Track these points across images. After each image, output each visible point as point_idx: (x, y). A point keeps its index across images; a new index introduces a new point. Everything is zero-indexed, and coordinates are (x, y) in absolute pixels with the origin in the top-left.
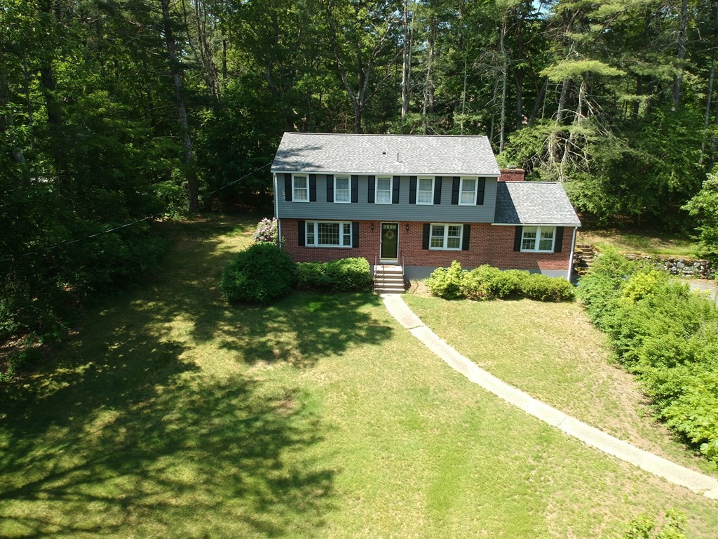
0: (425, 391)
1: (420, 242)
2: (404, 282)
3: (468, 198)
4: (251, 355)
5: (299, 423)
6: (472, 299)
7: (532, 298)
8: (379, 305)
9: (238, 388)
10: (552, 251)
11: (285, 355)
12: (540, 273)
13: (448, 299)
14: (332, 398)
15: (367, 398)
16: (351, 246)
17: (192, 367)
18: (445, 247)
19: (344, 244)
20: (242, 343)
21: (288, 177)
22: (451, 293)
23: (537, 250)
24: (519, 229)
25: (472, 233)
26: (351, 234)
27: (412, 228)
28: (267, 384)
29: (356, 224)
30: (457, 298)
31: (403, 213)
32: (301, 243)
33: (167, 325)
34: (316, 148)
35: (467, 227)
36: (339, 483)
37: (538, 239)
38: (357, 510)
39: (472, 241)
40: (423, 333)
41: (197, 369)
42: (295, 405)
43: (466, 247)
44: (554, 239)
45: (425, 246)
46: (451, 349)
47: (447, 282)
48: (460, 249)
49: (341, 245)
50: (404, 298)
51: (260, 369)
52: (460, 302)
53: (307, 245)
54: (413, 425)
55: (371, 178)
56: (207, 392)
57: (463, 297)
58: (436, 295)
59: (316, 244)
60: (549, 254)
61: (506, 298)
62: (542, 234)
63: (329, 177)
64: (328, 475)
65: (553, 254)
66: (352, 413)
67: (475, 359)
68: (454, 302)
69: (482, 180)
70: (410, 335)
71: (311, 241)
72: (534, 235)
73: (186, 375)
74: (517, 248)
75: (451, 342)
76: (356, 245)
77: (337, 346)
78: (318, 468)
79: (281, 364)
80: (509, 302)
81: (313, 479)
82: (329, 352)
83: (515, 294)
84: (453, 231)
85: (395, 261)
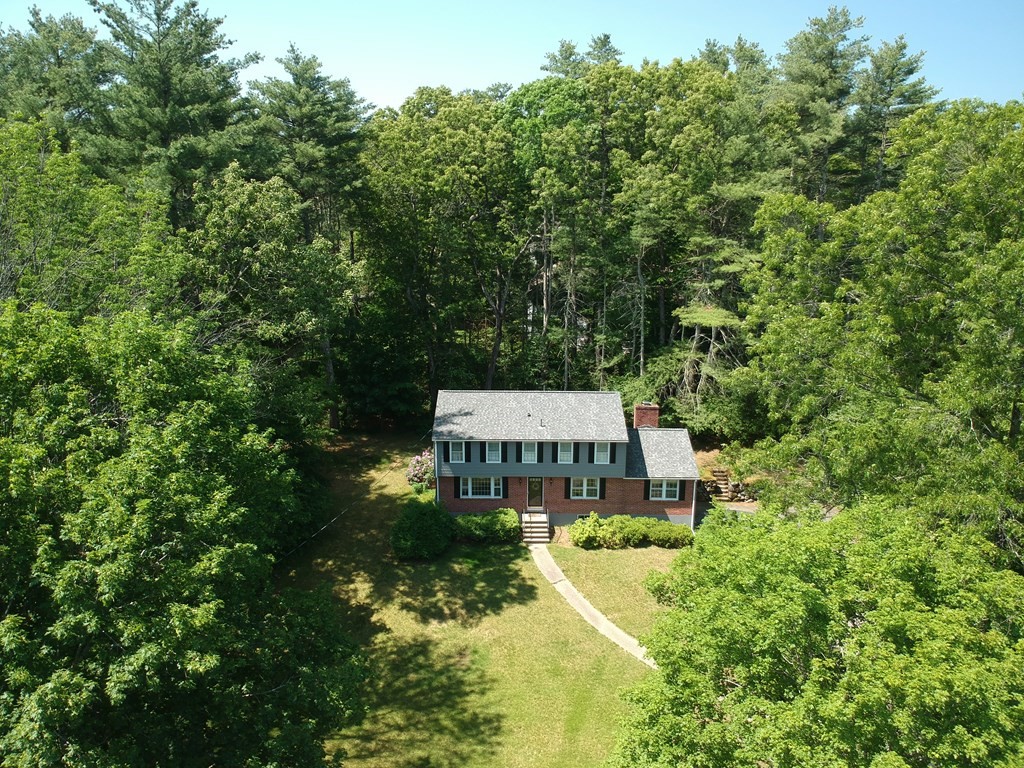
0: (566, 644)
1: (563, 493)
2: (549, 532)
3: (602, 458)
4: (427, 614)
5: (471, 677)
6: (608, 548)
7: (659, 546)
8: (527, 559)
9: (423, 647)
10: (677, 499)
11: (453, 616)
12: (667, 519)
13: (587, 549)
14: (496, 652)
15: (522, 651)
16: (501, 497)
17: (383, 628)
18: (584, 497)
19: (495, 495)
20: (416, 604)
21: (446, 444)
22: (590, 544)
23: (664, 498)
24: (647, 482)
25: (607, 485)
26: (501, 487)
27: (555, 482)
28: (445, 642)
29: (505, 480)
30: (594, 548)
31: (548, 470)
32: (457, 495)
33: (352, 586)
34: (466, 414)
35: (603, 481)
36: (505, 724)
37: (664, 488)
39: (608, 492)
40: (564, 587)
41: (388, 631)
42: (466, 661)
43: (602, 496)
44: (678, 489)
45: (567, 496)
46: (587, 603)
47: (586, 535)
48: (597, 498)
49: (492, 496)
50: (549, 548)
51: (434, 629)
52: (598, 551)
53: (462, 497)
54: (556, 672)
55: (519, 445)
56: (401, 651)
57: (600, 546)
58: (577, 545)
59: (470, 496)
60: (674, 502)
61: (636, 546)
62: (668, 484)
63: (483, 444)
64: (499, 717)
65: (677, 502)
66: (512, 665)
67: (604, 612)
68: (592, 551)
69: (614, 446)
70: (554, 591)
71: (466, 493)
72: (661, 486)
73: (381, 637)
74: (646, 497)
75: (588, 596)
76: (506, 495)
77: (495, 605)
78: (492, 711)
79: (451, 622)
80: (639, 550)
81: (488, 721)
82: (488, 612)
83: (644, 542)
84: (591, 483)
85: (541, 508)
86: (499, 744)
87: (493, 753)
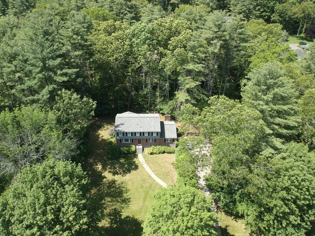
0: (144, 180)
2: (142, 151)
3: (155, 135)
4: (115, 173)
5: (124, 189)
6: (156, 154)
7: (167, 153)
8: (137, 158)
9: (114, 182)
11: (120, 174)
12: (170, 146)
14: (130, 182)
15: (135, 182)
17: (105, 177)
18: (151, 142)
20: (112, 171)
21: (118, 133)
23: (169, 142)
24: (165, 139)
27: (144, 139)
28: (119, 180)
29: (132, 139)
30: (152, 154)
31: (142, 137)
32: (121, 142)
33: (97, 166)
34: (122, 124)
35: (155, 139)
36: (131, 200)
38: (134, 202)
40: (145, 166)
41: (106, 178)
42: (123, 185)
43: (155, 142)
44: (172, 140)
45: (147, 142)
47: (151, 151)
49: (129, 142)
50: (142, 155)
51: (117, 177)
52: (153, 155)
54: (142, 187)
55: (135, 133)
56: (109, 183)
57: (154, 154)
58: (149, 153)
59: (124, 142)
61: (162, 153)
62: (170, 139)
63: (127, 133)
64: (130, 198)
65: (172, 142)
66: (133, 186)
67: (153, 172)
68: (152, 155)
69: (157, 133)
70: (143, 167)
71: (123, 141)
72: (168, 139)
73: (105, 180)
74: (165, 142)
75: (150, 168)
76: (132, 142)
77: (129, 171)
78: (129, 197)
79: (120, 175)
80: (162, 154)
81: (128, 199)
82: (128, 173)
83: (164, 152)
84: (152, 139)
85: (141, 144)
86: (130, 204)
87: (129, 206)
